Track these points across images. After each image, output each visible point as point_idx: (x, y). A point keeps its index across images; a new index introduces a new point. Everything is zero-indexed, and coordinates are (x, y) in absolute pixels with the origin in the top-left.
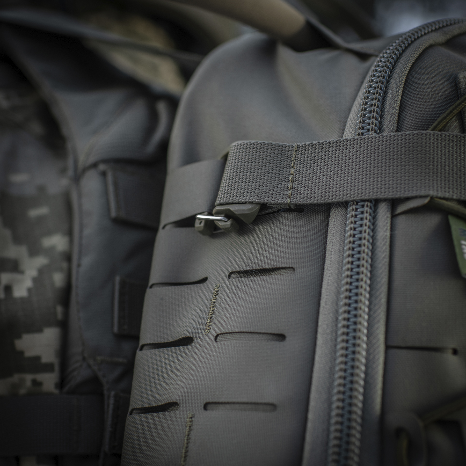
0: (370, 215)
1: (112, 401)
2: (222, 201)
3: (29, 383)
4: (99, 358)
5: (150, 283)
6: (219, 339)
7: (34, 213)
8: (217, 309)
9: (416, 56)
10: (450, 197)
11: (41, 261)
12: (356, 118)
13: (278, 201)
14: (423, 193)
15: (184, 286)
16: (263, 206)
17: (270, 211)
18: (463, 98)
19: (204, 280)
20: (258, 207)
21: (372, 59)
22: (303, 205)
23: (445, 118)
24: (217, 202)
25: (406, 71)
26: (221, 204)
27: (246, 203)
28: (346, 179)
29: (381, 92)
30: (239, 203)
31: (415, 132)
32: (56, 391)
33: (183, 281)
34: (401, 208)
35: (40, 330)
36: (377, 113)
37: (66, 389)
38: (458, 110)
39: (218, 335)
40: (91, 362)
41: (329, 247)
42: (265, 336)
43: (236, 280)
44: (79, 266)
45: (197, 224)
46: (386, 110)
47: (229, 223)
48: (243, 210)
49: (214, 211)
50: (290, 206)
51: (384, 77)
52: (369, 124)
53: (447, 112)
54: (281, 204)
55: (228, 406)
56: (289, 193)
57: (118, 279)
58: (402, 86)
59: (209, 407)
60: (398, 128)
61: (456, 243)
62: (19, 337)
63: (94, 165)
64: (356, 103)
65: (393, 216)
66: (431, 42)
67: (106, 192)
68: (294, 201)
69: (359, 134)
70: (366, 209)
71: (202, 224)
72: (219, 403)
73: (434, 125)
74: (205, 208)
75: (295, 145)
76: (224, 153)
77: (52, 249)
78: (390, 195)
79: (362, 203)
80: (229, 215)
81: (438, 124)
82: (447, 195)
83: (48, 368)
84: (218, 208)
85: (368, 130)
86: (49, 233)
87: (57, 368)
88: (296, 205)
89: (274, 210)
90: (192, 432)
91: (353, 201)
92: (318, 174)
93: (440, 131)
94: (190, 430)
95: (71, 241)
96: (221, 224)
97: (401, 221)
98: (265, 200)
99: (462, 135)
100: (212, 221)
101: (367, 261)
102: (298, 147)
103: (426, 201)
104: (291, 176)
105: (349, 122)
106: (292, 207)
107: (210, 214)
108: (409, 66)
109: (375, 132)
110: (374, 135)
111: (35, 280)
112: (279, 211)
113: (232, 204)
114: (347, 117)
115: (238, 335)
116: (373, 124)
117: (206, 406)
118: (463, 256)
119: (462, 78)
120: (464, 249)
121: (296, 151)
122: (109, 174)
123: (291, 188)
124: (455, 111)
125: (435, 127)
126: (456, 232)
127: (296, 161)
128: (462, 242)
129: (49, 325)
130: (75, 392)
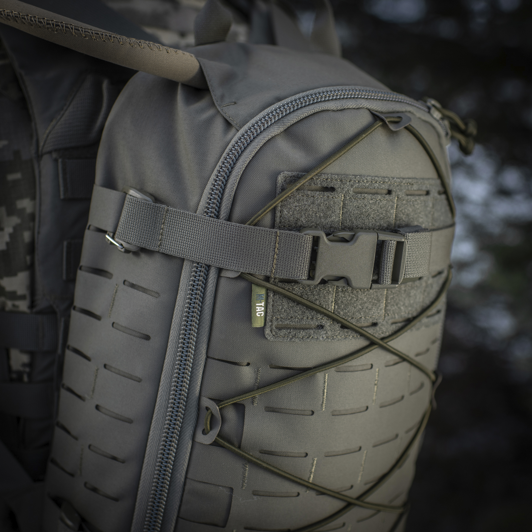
0: (205, 273)
2: (118, 237)
3: (10, 306)
6: (114, 326)
7: (11, 177)
8: (115, 303)
10: (254, 273)
13: (151, 248)
14: (236, 269)
16: (143, 249)
18: (277, 197)
19: (111, 276)
24: (116, 235)
25: (241, 171)
30: (127, 243)
31: (238, 225)
32: (29, 311)
35: (15, 275)
36: (218, 201)
37: (35, 310)
39: (114, 323)
41: (181, 285)
42: (138, 334)
43: (127, 287)
44: (39, 233)
46: (223, 200)
53: (263, 209)
56: (159, 243)
57: (65, 243)
58: (237, 184)
61: (252, 304)
63: (50, 152)
65: (219, 277)
67: (57, 175)
68: (161, 251)
70: (202, 269)
72: (112, 367)
73: (251, 220)
74: (112, 229)
75: (166, 208)
77: (24, 210)
78: (218, 265)
81: (254, 220)
82: (252, 272)
83: (23, 297)
86: (21, 197)
87: (28, 297)
90: (97, 379)
92: (177, 235)
93: (255, 225)
94: (96, 377)
97: (223, 282)
98: (143, 246)
100: (114, 244)
102: (168, 210)
103: (238, 274)
104: (161, 231)
108: (246, 165)
111: (11, 236)
116: (214, 208)
117: (105, 366)
118: (256, 314)
119: (280, 179)
120: (257, 309)
121: (166, 212)
122: (60, 160)
123: (161, 240)
124: (270, 208)
125: (252, 222)
126: (254, 297)
127: (166, 220)
128: (257, 305)
129: (22, 270)
130: (40, 312)
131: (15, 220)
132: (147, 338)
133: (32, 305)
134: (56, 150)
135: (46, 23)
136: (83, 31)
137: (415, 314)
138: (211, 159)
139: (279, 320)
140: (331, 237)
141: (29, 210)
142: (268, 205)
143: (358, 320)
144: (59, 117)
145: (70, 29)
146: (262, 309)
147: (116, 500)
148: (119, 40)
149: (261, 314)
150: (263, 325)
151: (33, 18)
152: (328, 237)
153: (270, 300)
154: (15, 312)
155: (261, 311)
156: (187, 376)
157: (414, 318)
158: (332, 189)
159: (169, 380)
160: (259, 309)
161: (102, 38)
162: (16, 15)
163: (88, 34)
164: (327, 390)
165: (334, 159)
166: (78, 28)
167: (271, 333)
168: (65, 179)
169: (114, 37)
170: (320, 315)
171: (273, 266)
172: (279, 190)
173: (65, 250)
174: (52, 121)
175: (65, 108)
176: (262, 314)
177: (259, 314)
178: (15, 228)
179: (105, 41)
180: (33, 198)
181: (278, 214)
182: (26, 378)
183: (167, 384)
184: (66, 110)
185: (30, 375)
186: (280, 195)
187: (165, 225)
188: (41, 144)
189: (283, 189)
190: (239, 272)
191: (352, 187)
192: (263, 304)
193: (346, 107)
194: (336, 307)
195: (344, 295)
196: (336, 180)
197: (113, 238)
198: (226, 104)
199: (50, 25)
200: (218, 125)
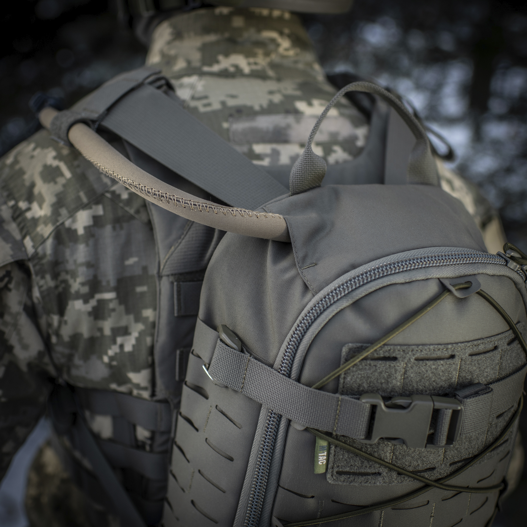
8: (209, 422)
13: (236, 389)
15: (199, 394)
19: (207, 398)
23: (326, 380)
31: (305, 387)
32: (150, 399)
39: (207, 439)
43: (218, 412)
53: (328, 376)
56: (242, 386)
59: (200, 472)
61: (315, 454)
62: (129, 373)
67: (173, 296)
68: (244, 392)
82: (316, 427)
93: (320, 389)
110: (285, 377)
118: (318, 463)
119: (345, 350)
120: (320, 458)
121: (249, 361)
123: (243, 384)
124: (333, 377)
125: (317, 387)
126: (317, 448)
127: (248, 368)
128: (320, 455)
129: (144, 368)
130: (159, 401)
131: (140, 327)
132: (231, 459)
133: (153, 395)
134: (172, 275)
135: (153, 193)
136: (184, 202)
137: (476, 453)
138: (290, 318)
139: (340, 467)
140: (389, 403)
141: (151, 319)
142: (332, 374)
143: (415, 467)
144: (177, 245)
145: (172, 200)
146: (324, 458)
148: (214, 210)
149: (322, 463)
150: (324, 471)
151: (143, 187)
152: (387, 403)
153: (332, 451)
154: (139, 398)
155: (323, 460)
156: (261, 499)
157: (475, 457)
158: (395, 359)
159: (247, 498)
160: (322, 459)
161: (199, 209)
162: (131, 183)
163: (187, 205)
164: (382, 524)
165: (397, 333)
166: (179, 199)
167: (332, 477)
168: (179, 300)
169: (210, 207)
170: (378, 465)
171: (334, 425)
172: (343, 360)
175: (182, 237)
176: (324, 462)
177: (321, 463)
178: (140, 333)
179: (201, 211)
180: (155, 309)
181: (342, 381)
182: (148, 448)
183: (246, 500)
184: (183, 239)
185: (151, 446)
186: (345, 365)
187: (247, 372)
188: (162, 267)
189: (347, 360)
190: (305, 426)
191: (414, 356)
192: (325, 454)
193: (414, 279)
194: (394, 457)
195: (402, 447)
196: (399, 351)
197: (208, 369)
198: (307, 266)
199: (157, 195)
200: (298, 288)
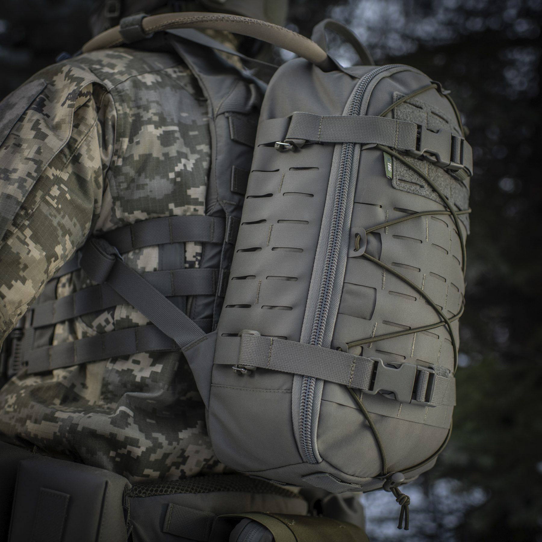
0: (352, 149)
1: (230, 220)
2: (289, 137)
3: (192, 210)
4: (224, 201)
5: (252, 170)
6: (285, 195)
8: (284, 183)
9: (377, 82)
10: (385, 145)
11: (197, 156)
12: (349, 107)
13: (314, 139)
14: (374, 142)
15: (269, 172)
16: (307, 141)
17: (309, 143)
18: (395, 103)
19: (278, 170)
20: (305, 141)
21: (357, 80)
22: (324, 142)
23: (386, 111)
24: (287, 137)
26: (288, 139)
27: (300, 139)
28: (343, 133)
29: (362, 95)
30: (297, 139)
31: (373, 116)
32: (204, 214)
33: (267, 170)
34: (364, 148)
35: (199, 187)
36: (358, 106)
37: (208, 214)
38: (392, 108)
39: (284, 193)
40: (221, 203)
41: (333, 160)
42: (305, 195)
43: (292, 171)
45: (276, 146)
46: (362, 105)
47: (291, 147)
48: (298, 142)
49: (285, 141)
50: (318, 142)
51: (362, 91)
52: (354, 110)
53: (388, 109)
54: (315, 141)
55: (288, 221)
56: (319, 136)
57: (233, 167)
58: (370, 96)
59: (280, 221)
60: (366, 114)
61: (385, 163)
62: (190, 189)
63: (223, 113)
64: (349, 100)
65: (361, 150)
66: (384, 76)
68: (321, 140)
69: (350, 114)
70: (350, 146)
71: (279, 146)
72: (284, 220)
73: (382, 114)
74: (280, 139)
75: (322, 116)
76: (290, 115)
77: (201, 150)
78: (361, 142)
79: (349, 144)
80: (291, 143)
81: (383, 114)
82: (384, 144)
84: (287, 140)
85: (354, 113)
86: (199, 144)
88: (321, 142)
89: (311, 143)
90: (272, 232)
91: (345, 142)
92: (331, 130)
93: (384, 117)
94: (271, 231)
95: (211, 148)
96: (287, 147)
97: (364, 153)
98: (308, 139)
99: (392, 119)
100: (283, 145)
101: (349, 168)
102: (324, 117)
103: (375, 145)
104: (320, 129)
105: (346, 109)
106: (319, 142)
107: (282, 142)
108: (374, 87)
109: (357, 114)
110: (356, 115)
112: (313, 144)
113: (294, 139)
114: (345, 106)
115: (294, 194)
116: (356, 111)
117: (278, 221)
118: (387, 169)
119: (395, 94)
121: (323, 119)
122: (230, 118)
125: (382, 115)
126: (386, 159)
128: (388, 164)
129: (202, 185)
130: (212, 215)
132: (312, 195)
133: (207, 210)
134: (227, 112)
139: (400, 176)
141: (206, 151)
142: (390, 107)
144: (227, 96)
147: (291, 308)
150: (391, 177)
153: (394, 163)
154: (195, 215)
158: (421, 108)
160: (389, 167)
167: (396, 183)
168: (233, 128)
170: (422, 179)
171: (396, 142)
172: (394, 100)
173: (233, 171)
174: (222, 98)
176: (391, 170)
180: (207, 144)
182: (197, 265)
184: (231, 93)
187: (322, 126)
190: (376, 143)
191: (431, 110)
192: (391, 164)
200: (346, 79)
